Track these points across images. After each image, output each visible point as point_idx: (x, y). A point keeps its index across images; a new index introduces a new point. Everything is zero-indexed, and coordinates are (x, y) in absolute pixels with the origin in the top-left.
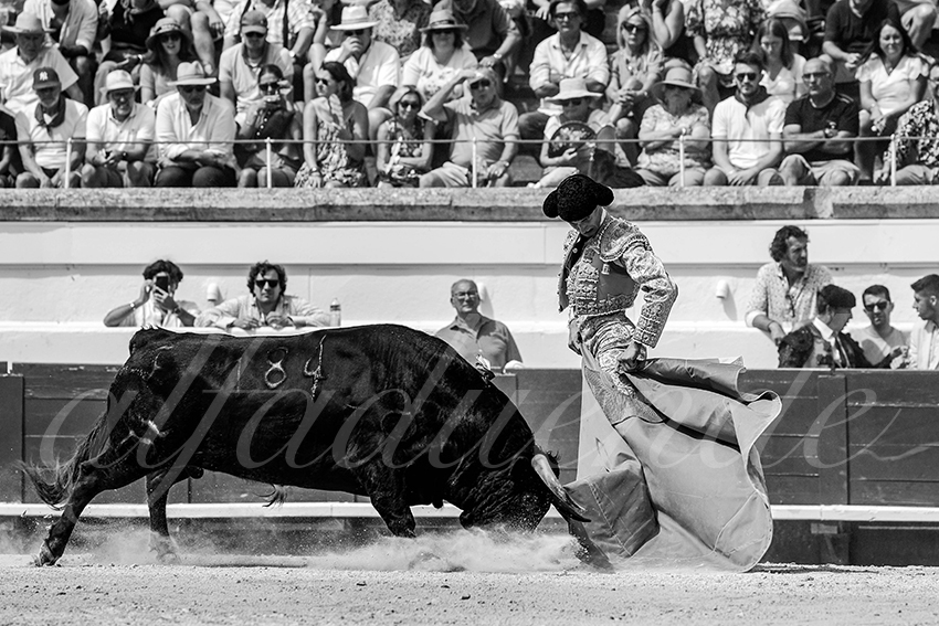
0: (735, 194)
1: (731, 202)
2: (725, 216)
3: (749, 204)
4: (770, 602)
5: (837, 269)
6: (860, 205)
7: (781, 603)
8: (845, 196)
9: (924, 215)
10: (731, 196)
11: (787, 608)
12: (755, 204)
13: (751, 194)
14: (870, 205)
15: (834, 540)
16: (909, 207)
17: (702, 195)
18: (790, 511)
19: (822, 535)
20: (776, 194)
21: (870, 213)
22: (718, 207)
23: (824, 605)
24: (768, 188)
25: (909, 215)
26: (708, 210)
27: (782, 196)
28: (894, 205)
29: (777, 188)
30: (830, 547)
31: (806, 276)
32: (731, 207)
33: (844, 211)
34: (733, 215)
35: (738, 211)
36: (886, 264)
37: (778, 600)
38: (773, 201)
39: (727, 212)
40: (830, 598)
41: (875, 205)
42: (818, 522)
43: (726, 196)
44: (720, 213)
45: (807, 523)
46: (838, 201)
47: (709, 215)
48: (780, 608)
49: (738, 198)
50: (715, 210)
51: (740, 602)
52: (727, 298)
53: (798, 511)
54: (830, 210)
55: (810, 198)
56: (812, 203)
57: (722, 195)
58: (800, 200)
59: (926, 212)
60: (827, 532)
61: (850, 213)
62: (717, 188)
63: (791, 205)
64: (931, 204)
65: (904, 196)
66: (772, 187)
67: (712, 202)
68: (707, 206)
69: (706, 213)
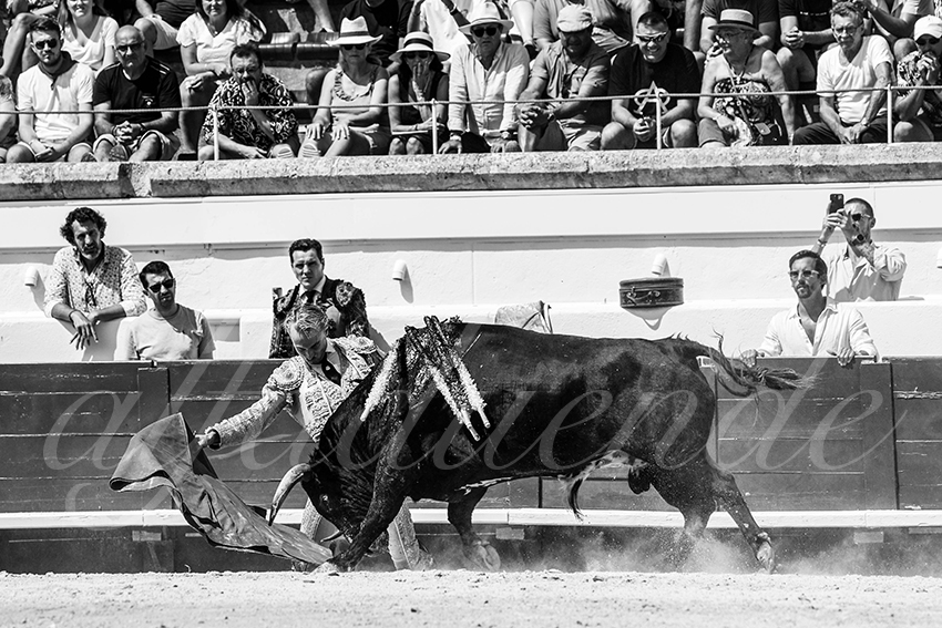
0: (43, 171)
1: (39, 180)
2: (33, 195)
3: (59, 182)
4: (84, 612)
5: (157, 252)
6: (181, 181)
7: (96, 614)
8: (164, 173)
9: (249, 191)
10: (40, 173)
11: (104, 619)
12: (65, 182)
13: (59, 171)
14: (192, 181)
15: (158, 547)
16: (234, 182)
17: (7, 173)
18: (109, 517)
19: (145, 542)
20: (88, 171)
21: (192, 190)
22: (25, 186)
23: (144, 614)
24: (79, 164)
25: (235, 191)
26: (14, 189)
27: (95, 172)
28: (217, 181)
29: (90, 164)
30: (154, 556)
31: (106, 261)
32: (40, 186)
33: (164, 189)
34: (42, 194)
35: (48, 190)
36: (210, 245)
37: (93, 610)
38: (86, 179)
39: (36, 191)
40: (150, 606)
41: (197, 181)
42: (140, 528)
43: (33, 173)
44: (28, 193)
45: (128, 530)
46: (156, 178)
47: (16, 195)
48: (96, 619)
49: (47, 176)
50: (22, 188)
51: (52, 613)
52: (37, 286)
53: (117, 517)
54: (148, 187)
55: (126, 174)
56: (129, 179)
57: (29, 173)
58: (114, 177)
59: (252, 188)
60: (149, 539)
61: (169, 189)
62: (23, 165)
63: (105, 182)
64: (257, 179)
65: (228, 171)
66: (84, 163)
67: (18, 181)
68: (13, 185)
69: (12, 193)
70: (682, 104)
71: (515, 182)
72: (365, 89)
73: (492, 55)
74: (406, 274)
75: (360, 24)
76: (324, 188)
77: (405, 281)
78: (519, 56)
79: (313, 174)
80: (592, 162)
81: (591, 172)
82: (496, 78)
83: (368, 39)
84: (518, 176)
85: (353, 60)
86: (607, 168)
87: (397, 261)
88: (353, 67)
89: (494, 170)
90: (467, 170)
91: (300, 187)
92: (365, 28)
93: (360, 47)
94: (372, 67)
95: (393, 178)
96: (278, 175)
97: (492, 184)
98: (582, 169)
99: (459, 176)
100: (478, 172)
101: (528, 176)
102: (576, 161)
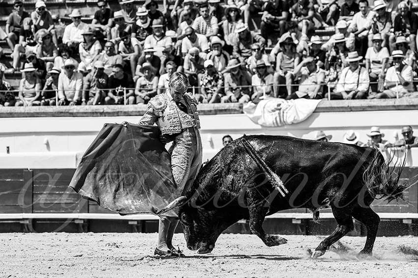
70: (131, 92)
71: (81, 115)
72: (33, 86)
73: (71, 75)
74: (48, 142)
75: (31, 65)
76: (23, 116)
77: (48, 144)
78: (80, 77)
79: (19, 112)
80: (105, 109)
81: (105, 112)
82: (74, 82)
83: (33, 69)
84: (83, 113)
85: (29, 76)
86: (110, 111)
87: (45, 138)
88: (29, 78)
89: (75, 111)
90: (67, 111)
91: (15, 115)
92: (32, 66)
93: (31, 72)
94: (35, 78)
95: (44, 113)
96: (8, 112)
97: (74, 115)
98: (102, 111)
99: (64, 113)
100: (70, 111)
101: (85, 113)
102: (100, 108)
